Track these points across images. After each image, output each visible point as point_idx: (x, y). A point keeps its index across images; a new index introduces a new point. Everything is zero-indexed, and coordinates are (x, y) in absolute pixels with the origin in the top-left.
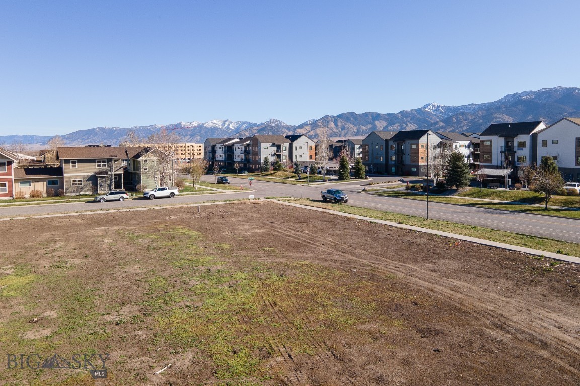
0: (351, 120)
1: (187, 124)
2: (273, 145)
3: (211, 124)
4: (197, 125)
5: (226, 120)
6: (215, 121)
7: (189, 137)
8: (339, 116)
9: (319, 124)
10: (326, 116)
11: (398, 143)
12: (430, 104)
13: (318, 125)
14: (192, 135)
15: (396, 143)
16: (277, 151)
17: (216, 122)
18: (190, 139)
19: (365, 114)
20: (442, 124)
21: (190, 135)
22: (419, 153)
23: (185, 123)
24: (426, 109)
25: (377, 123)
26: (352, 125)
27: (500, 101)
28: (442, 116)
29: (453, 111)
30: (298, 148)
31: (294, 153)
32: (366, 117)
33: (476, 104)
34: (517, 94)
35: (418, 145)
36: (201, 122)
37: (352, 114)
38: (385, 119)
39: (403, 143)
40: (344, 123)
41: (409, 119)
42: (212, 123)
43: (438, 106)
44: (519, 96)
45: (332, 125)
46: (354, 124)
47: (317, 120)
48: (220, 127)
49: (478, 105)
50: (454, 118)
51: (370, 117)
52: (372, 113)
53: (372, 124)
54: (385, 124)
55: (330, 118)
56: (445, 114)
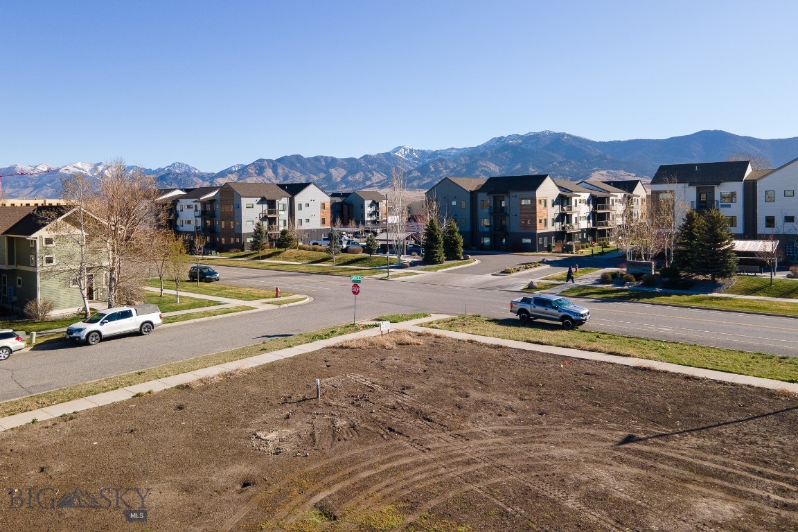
0: (296, 166)
1: (27, 169)
2: (263, 201)
3: (72, 170)
4: (46, 170)
5: (99, 164)
6: (79, 165)
7: (31, 189)
8: (279, 160)
9: (250, 171)
10: (261, 160)
11: (494, 197)
12: (400, 148)
13: (248, 172)
14: (36, 187)
15: (491, 196)
16: (270, 213)
17: (81, 167)
18: (34, 193)
19: (316, 159)
20: (417, 174)
21: (33, 186)
22: (535, 213)
23: (23, 166)
24: (396, 154)
25: (332, 171)
26: (298, 174)
27: (484, 146)
28: (417, 164)
29: (428, 158)
30: (303, 206)
31: (298, 215)
32: (318, 163)
33: (457, 149)
34: (502, 137)
35: (534, 199)
36: (54, 167)
37: (298, 157)
38: (343, 166)
39: (506, 198)
40: (287, 170)
41: (375, 166)
42: (74, 167)
43: (411, 150)
44: (505, 140)
45: (269, 173)
46: (301, 172)
47: (247, 166)
48: (89, 174)
49: (459, 150)
50: (431, 167)
51: (323, 163)
52: (326, 158)
53: (327, 172)
54: (344, 172)
55: (266, 163)
56: (419, 161)
